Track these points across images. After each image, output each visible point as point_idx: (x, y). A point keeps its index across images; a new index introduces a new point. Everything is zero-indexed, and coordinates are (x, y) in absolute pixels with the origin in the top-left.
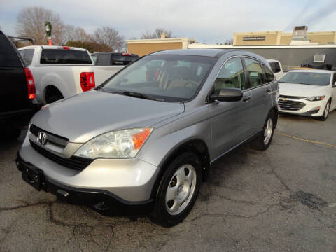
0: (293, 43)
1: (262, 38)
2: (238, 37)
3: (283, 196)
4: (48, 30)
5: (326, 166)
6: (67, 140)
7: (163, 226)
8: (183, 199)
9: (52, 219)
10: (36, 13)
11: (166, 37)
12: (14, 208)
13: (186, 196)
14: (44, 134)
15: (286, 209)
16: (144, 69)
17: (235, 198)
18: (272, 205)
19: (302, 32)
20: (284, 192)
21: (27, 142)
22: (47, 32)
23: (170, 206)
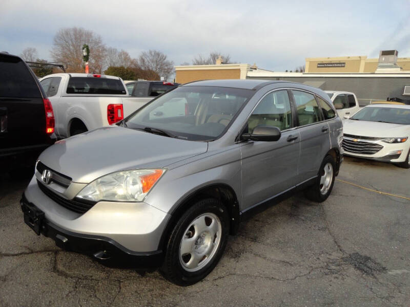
0: (379, 70)
1: (341, 65)
2: (311, 63)
3: (332, 257)
4: (85, 54)
5: (395, 224)
6: (70, 179)
7: (177, 284)
8: (204, 253)
9: (55, 269)
10: (75, 35)
11: (222, 63)
12: (16, 255)
13: (207, 250)
14: (49, 173)
15: (333, 273)
16: (184, 101)
17: (273, 257)
18: (317, 268)
19: (391, 58)
20: (334, 253)
21: (34, 181)
22: (85, 57)
23: (187, 261)
